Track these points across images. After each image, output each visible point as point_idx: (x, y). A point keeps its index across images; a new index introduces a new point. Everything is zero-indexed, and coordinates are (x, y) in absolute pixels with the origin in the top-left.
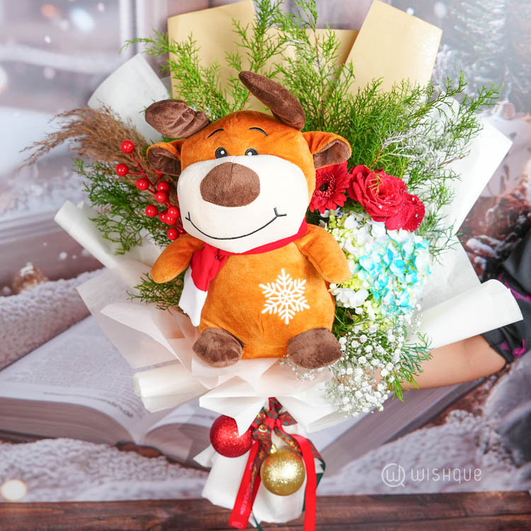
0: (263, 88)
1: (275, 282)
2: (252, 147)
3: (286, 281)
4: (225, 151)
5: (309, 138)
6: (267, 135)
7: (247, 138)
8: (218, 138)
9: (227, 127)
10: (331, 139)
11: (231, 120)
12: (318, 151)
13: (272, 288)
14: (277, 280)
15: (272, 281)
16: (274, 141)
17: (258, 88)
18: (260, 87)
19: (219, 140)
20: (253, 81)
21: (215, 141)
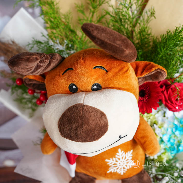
0: (106, 40)
1: (115, 157)
2: (96, 82)
3: (122, 155)
4: (76, 86)
5: (135, 66)
6: (107, 72)
7: (92, 76)
8: (70, 76)
9: (76, 67)
10: (154, 69)
11: (78, 62)
12: (143, 76)
13: (113, 160)
14: (116, 156)
15: (113, 157)
16: (113, 76)
17: (101, 40)
18: (103, 38)
19: (70, 78)
20: (95, 33)
21: (68, 78)
